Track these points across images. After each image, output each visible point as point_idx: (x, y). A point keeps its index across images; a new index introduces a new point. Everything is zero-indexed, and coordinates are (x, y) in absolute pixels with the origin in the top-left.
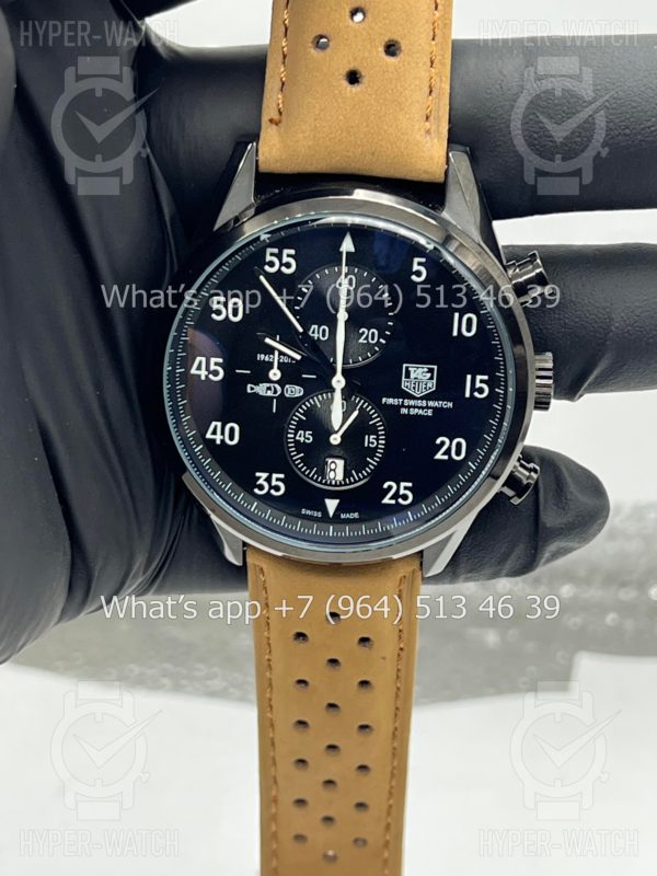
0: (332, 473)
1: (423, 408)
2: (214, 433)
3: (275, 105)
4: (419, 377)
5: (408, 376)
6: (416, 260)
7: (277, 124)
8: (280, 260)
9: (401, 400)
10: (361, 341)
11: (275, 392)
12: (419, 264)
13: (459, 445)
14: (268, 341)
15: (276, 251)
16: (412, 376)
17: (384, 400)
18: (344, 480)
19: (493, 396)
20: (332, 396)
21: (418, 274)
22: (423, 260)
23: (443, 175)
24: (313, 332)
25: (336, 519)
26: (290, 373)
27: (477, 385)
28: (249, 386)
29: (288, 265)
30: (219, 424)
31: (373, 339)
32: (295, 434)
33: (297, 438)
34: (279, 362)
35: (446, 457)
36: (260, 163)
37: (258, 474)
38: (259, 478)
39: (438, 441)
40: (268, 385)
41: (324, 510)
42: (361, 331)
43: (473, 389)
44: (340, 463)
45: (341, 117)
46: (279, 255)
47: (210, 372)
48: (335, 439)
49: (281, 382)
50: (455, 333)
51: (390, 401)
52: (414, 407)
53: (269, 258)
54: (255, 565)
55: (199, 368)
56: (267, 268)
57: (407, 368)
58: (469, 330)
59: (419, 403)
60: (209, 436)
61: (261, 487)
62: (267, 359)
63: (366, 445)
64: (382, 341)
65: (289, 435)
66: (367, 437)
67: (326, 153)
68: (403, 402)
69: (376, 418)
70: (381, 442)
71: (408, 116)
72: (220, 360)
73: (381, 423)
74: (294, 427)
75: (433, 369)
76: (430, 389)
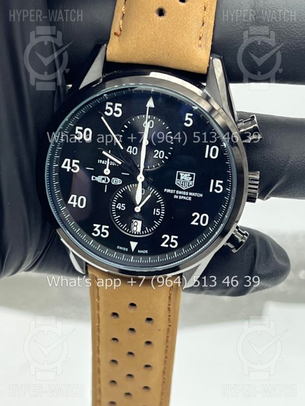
0: (135, 227)
1: (186, 196)
2: (72, 201)
3: (118, 26)
4: (185, 179)
5: (179, 177)
6: (188, 114)
7: (118, 36)
8: (114, 109)
9: (174, 191)
10: (155, 157)
11: (107, 181)
12: (189, 117)
13: (205, 218)
14: (104, 153)
15: (111, 104)
16: (182, 178)
18: (141, 232)
19: (224, 193)
20: (137, 186)
21: (188, 122)
22: (191, 115)
23: (207, 70)
24: (129, 150)
25: (135, 253)
26: (115, 172)
27: (216, 186)
28: (93, 177)
29: (118, 112)
30: (75, 196)
31: (161, 156)
32: (116, 205)
33: (117, 207)
34: (109, 165)
35: (197, 224)
36: (107, 55)
37: (95, 225)
38: (95, 227)
39: (193, 215)
40: (103, 177)
41: (129, 247)
42: (155, 151)
43: (214, 187)
44: (140, 223)
45: (152, 33)
46: (113, 107)
47: (72, 168)
48: (138, 209)
49: (110, 176)
50: (206, 156)
51: (169, 191)
52: (182, 195)
53: (107, 108)
55: (66, 165)
56: (106, 113)
57: (179, 173)
59: (184, 193)
60: (69, 202)
61: (96, 232)
62: (103, 163)
63: (154, 214)
64: (167, 158)
65: (113, 205)
66: (155, 209)
67: (143, 52)
68: (175, 192)
69: (160, 199)
70: (162, 212)
71: (189, 35)
72: (78, 162)
73: (163, 202)
74: (116, 201)
75: (193, 175)
76: (191, 185)
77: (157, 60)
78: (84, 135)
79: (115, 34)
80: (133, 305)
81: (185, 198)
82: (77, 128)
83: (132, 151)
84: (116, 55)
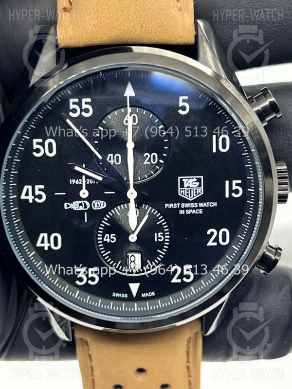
0: (133, 263)
1: (195, 209)
2: (43, 242)
4: (191, 186)
5: (182, 185)
6: (181, 98)
7: (69, 11)
8: (81, 106)
9: (179, 204)
10: (146, 163)
11: (86, 207)
12: (184, 101)
13: (224, 234)
14: (77, 168)
15: (77, 100)
16: (186, 185)
17: (166, 205)
18: (142, 268)
19: (246, 195)
20: (128, 206)
21: (184, 108)
22: (186, 98)
23: (194, 39)
24: (110, 159)
25: (139, 298)
26: (96, 192)
27: (233, 188)
28: (66, 204)
29: (87, 111)
30: (46, 235)
31: (154, 161)
32: (103, 237)
33: (105, 240)
34: (86, 184)
35: (215, 244)
36: (59, 40)
39: (209, 232)
40: (80, 202)
41: (129, 291)
42: (145, 155)
43: (231, 191)
44: (138, 257)
46: (79, 104)
47: (35, 197)
48: (133, 238)
49: (90, 199)
50: (214, 151)
51: (171, 206)
52: (189, 208)
53: (72, 106)
54: (81, 339)
55: (27, 194)
56: (71, 114)
57: (181, 180)
58: (224, 147)
59: (192, 205)
60: (39, 244)
61: (81, 280)
62: (77, 182)
63: (156, 240)
64: (161, 161)
65: (99, 239)
66: (156, 234)
67: (107, 29)
68: (180, 206)
69: (161, 219)
70: (166, 237)
72: (42, 187)
73: (165, 223)
74: (102, 232)
75: (201, 178)
76: (199, 193)
77: (128, 36)
78: (45, 148)
80: (141, 370)
81: (193, 211)
82: (35, 141)
83: (114, 160)
84: (71, 38)
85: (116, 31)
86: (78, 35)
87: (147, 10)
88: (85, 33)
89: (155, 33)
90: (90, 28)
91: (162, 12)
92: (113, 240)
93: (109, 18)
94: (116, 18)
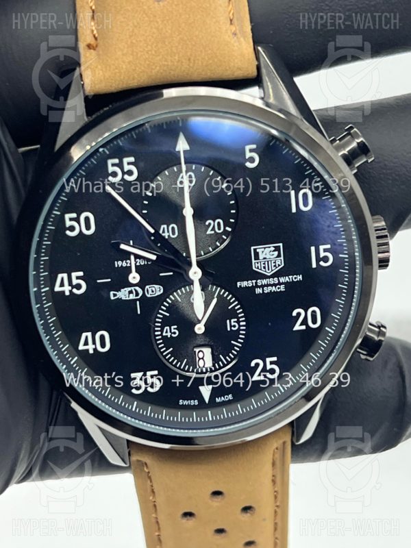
0: (201, 361)
1: (275, 285)
2: (86, 343)
3: (89, 32)
4: (268, 257)
6: (248, 148)
7: (94, 49)
8: (122, 169)
9: (254, 281)
10: (209, 232)
11: (137, 294)
12: (251, 151)
13: (314, 313)
14: (123, 246)
15: (116, 161)
16: (261, 257)
18: (214, 365)
19: (337, 262)
20: (190, 289)
21: (252, 160)
22: (254, 146)
24: (164, 232)
25: (212, 404)
26: (149, 274)
27: (321, 255)
28: (112, 293)
29: (130, 173)
30: (89, 334)
31: (219, 229)
32: (162, 331)
33: (164, 334)
34: (136, 266)
35: (304, 327)
36: (86, 85)
37: (133, 375)
38: (134, 379)
39: (294, 314)
40: (129, 289)
41: (199, 396)
42: (207, 223)
43: (318, 259)
44: (207, 351)
45: (155, 30)
46: (120, 165)
47: (73, 287)
48: (200, 329)
49: (142, 284)
50: (294, 210)
51: (245, 284)
52: (268, 285)
53: (111, 169)
55: (62, 285)
57: (255, 250)
58: (306, 204)
59: (271, 281)
60: (81, 347)
61: (138, 387)
62: (124, 264)
63: (229, 329)
64: (229, 229)
65: (156, 333)
66: (228, 321)
67: (146, 66)
68: (256, 283)
69: (234, 302)
70: (242, 324)
71: (214, 20)
72: (81, 274)
73: (239, 306)
74: (160, 325)
75: (279, 246)
76: (279, 265)
77: (172, 73)
78: (81, 225)
79: (89, 46)
82: (67, 216)
83: (168, 232)
84: (101, 81)
85: (158, 68)
86: (110, 77)
87: (195, 38)
88: (118, 74)
89: (207, 66)
90: (124, 67)
91: (212, 39)
92: (175, 333)
93: (147, 53)
94: (155, 51)
